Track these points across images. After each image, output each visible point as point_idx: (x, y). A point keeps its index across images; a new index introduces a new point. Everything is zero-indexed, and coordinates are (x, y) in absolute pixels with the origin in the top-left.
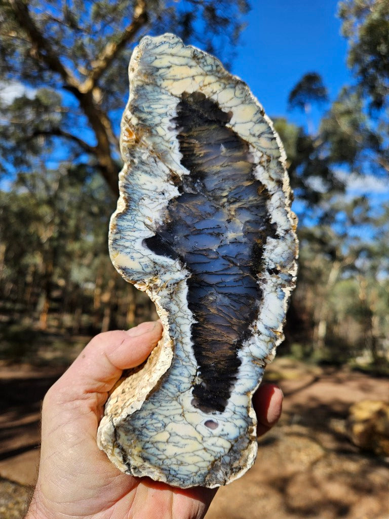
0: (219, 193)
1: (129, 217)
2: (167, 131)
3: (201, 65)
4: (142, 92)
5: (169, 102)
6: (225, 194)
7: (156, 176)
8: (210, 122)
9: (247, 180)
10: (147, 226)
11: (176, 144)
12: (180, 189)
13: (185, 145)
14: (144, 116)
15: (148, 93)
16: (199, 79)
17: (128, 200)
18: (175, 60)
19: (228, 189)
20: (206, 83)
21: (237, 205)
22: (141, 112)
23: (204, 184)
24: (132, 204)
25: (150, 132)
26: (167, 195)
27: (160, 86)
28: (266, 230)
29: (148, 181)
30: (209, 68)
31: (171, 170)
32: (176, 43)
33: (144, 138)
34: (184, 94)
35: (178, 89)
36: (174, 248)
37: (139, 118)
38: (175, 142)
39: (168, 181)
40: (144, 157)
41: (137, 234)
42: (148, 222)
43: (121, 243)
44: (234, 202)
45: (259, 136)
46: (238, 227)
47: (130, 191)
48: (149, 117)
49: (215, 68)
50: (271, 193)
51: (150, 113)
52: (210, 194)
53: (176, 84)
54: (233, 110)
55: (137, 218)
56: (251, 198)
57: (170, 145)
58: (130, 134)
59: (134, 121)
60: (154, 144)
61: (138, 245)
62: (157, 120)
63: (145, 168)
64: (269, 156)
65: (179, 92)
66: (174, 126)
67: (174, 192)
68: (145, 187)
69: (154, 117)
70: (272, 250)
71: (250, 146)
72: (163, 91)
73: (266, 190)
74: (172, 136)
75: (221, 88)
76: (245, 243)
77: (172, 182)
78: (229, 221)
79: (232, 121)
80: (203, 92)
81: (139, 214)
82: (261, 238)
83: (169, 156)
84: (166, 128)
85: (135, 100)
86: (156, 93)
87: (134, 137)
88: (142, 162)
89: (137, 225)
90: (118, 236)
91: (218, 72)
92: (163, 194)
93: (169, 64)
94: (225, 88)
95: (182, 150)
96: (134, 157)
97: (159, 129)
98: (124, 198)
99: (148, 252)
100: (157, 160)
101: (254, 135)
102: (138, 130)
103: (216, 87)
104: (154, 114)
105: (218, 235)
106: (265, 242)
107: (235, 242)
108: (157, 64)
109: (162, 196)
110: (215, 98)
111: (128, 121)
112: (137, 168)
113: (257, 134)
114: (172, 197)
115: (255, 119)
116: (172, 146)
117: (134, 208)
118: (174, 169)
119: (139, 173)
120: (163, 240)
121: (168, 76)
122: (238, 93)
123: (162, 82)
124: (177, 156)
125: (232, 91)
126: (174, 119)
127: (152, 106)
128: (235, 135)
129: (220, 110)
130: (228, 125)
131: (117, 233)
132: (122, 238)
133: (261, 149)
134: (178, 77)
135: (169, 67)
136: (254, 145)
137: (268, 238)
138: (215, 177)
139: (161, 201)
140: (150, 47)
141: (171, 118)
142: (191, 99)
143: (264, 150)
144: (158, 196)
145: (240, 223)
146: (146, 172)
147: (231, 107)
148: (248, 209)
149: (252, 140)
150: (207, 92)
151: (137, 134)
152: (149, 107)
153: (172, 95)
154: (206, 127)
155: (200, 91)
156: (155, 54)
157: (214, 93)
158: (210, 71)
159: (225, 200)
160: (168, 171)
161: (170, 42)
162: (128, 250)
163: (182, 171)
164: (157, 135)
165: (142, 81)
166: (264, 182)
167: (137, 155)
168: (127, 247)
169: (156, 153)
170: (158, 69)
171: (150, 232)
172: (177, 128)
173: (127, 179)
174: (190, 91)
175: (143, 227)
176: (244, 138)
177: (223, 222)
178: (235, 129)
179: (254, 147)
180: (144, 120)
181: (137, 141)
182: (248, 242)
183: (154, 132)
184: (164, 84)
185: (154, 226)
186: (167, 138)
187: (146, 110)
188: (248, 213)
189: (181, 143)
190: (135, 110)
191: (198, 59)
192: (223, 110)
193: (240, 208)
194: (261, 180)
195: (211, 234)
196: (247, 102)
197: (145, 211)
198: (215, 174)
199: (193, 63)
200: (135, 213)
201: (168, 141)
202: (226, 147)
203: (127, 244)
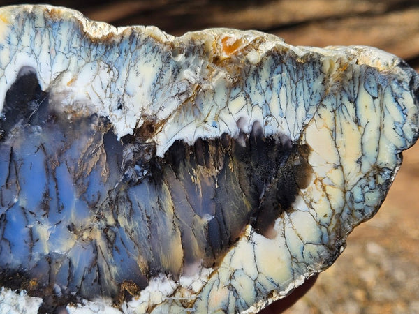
0: (124, 209)
1: (76, 43)
2: (236, 117)
3: (363, 181)
4: (310, 71)
5: (291, 120)
6: (122, 221)
7: (154, 94)
8: (256, 197)
9: (149, 263)
10: (60, 75)
11: (213, 133)
12: (128, 139)
13: (212, 149)
14: (265, 74)
15: (308, 81)
16: (336, 177)
17: (108, 43)
18: (371, 133)
19: (130, 228)
20: (329, 190)
21: (101, 244)
22: (272, 69)
23: (140, 182)
24: (101, 50)
25: (234, 86)
26: (118, 113)
27: (321, 103)
28: (56, 297)
29: (143, 80)
30: (358, 196)
31: (164, 121)
32: (403, 136)
33: (222, 74)
34: (306, 149)
35: (317, 138)
36: (19, 125)
37: (260, 65)
38: (217, 130)
39: (144, 116)
40: (187, 73)
41: (44, 57)
42: (67, 77)
43: (28, 28)
44: (107, 238)
45: (230, 287)
46: (59, 245)
47: (125, 45)
48: (263, 84)
49: (358, 206)
50: (124, 306)
51: (270, 86)
52: (122, 194)
53: (327, 134)
54: (280, 240)
55: (74, 59)
56: (114, 270)
57: (210, 122)
58: (230, 49)
59: (254, 57)
60: (214, 92)
61: (24, 59)
62: (257, 98)
63: (168, 75)
64: (193, 304)
65: (310, 138)
66: (247, 129)
67: (123, 128)
68: (133, 73)
69: (263, 92)
70: (17, 307)
71: (211, 270)
72: (312, 110)
73: (129, 299)
74: (228, 125)
75: (320, 216)
76: (31, 257)
77: (141, 123)
78: (71, 228)
79: (257, 237)
80: (311, 184)
81: (82, 63)
82: (40, 286)
83: (191, 118)
84: (244, 113)
85: (293, 58)
86: (308, 96)
87: (224, 56)
88: (177, 70)
89: (60, 57)
90: (40, 22)
91: (351, 214)
92: (120, 107)
93: (363, 122)
94: (319, 224)
95: (202, 143)
96: (187, 55)
97: (241, 101)
98: (111, 35)
99: (11, 77)
100: (183, 98)
101: (231, 278)
102: (238, 62)
103: (322, 209)
104: (268, 93)
105: (45, 207)
106: (31, 294)
107: (33, 239)
108: (364, 99)
109: (115, 105)
110: (300, 205)
111: (256, 44)
112: (167, 60)
113: (234, 283)
114: (114, 122)
115: (262, 279)
116: (209, 126)
117: (93, 53)
118: (167, 127)
119: (159, 64)
120: (34, 106)
121: (341, 120)
122: (313, 249)
123: (329, 108)
124: (190, 134)
125: (315, 238)
126: (260, 131)
127: (283, 89)
128: (232, 242)
129: (279, 214)
130: (249, 228)
131: (46, 20)
132: (36, 30)
133: (206, 290)
134: (339, 139)
135: (357, 121)
136: (214, 277)
137: (40, 300)
138: (153, 204)
139: (107, 102)
140: (395, 86)
141: (262, 123)
142: (297, 162)
143: (204, 295)
144: (115, 98)
145: (67, 247)
146: (160, 76)
147: (284, 235)
148: (95, 263)
149: (223, 272)
150: (312, 191)
151: (230, 61)
152: (281, 83)
153: (305, 127)
154: (248, 189)
155: (314, 179)
156: (383, 96)
157: (310, 205)
158: (352, 197)
159: (111, 221)
160: (162, 116)
161: (407, 125)
162: (14, 40)
163: (163, 142)
164: (230, 98)
165: (330, 71)
166: (144, 294)
167: (192, 59)
168: (19, 39)
169: (197, 96)
170: (354, 101)
171: (48, 82)
172: (242, 134)
173: (146, 41)
174: (312, 160)
175: (58, 67)
176: (226, 259)
177: (68, 216)
178: (243, 243)
179: (210, 277)
180: (256, 74)
181: (217, 60)
182: (32, 264)
183: (234, 93)
184: (326, 113)
185: (60, 89)
186: (224, 115)
187: (276, 78)
188: (86, 264)
189: (216, 142)
190: (277, 57)
191: (375, 177)
192: (278, 220)
193: (96, 249)
194: (148, 288)
195: (46, 195)
196: (295, 266)
197: (87, 73)
198: (158, 202)
199: (366, 167)
200: (84, 55)
201: (217, 117)
202: (209, 224)
203: (26, 40)
